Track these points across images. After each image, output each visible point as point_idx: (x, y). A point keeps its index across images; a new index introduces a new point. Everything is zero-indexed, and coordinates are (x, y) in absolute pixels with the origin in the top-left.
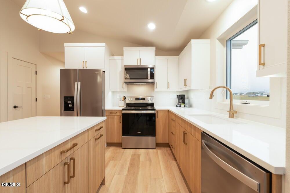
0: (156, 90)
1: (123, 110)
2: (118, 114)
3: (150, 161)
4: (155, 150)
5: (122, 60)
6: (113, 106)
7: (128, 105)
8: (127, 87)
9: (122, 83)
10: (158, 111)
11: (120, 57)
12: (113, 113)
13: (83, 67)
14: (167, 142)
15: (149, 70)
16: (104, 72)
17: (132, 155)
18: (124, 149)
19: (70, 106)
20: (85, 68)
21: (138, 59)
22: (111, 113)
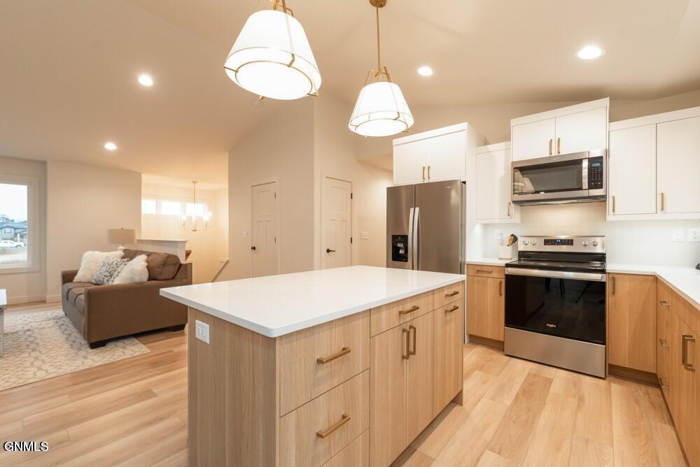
0: (610, 217)
1: (508, 265)
2: (495, 275)
3: (581, 400)
4: (601, 381)
5: (508, 149)
6: (485, 256)
7: (523, 255)
8: (522, 212)
9: (507, 204)
10: (616, 276)
11: (502, 145)
12: (483, 271)
13: (424, 179)
14: (652, 370)
15: (585, 164)
16: (464, 183)
17: (529, 373)
18: (508, 358)
19: (401, 252)
20: (426, 181)
21: (551, 141)
22: (478, 271)
